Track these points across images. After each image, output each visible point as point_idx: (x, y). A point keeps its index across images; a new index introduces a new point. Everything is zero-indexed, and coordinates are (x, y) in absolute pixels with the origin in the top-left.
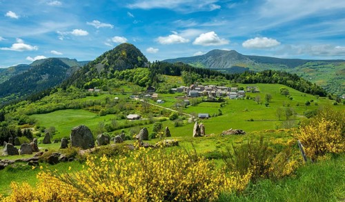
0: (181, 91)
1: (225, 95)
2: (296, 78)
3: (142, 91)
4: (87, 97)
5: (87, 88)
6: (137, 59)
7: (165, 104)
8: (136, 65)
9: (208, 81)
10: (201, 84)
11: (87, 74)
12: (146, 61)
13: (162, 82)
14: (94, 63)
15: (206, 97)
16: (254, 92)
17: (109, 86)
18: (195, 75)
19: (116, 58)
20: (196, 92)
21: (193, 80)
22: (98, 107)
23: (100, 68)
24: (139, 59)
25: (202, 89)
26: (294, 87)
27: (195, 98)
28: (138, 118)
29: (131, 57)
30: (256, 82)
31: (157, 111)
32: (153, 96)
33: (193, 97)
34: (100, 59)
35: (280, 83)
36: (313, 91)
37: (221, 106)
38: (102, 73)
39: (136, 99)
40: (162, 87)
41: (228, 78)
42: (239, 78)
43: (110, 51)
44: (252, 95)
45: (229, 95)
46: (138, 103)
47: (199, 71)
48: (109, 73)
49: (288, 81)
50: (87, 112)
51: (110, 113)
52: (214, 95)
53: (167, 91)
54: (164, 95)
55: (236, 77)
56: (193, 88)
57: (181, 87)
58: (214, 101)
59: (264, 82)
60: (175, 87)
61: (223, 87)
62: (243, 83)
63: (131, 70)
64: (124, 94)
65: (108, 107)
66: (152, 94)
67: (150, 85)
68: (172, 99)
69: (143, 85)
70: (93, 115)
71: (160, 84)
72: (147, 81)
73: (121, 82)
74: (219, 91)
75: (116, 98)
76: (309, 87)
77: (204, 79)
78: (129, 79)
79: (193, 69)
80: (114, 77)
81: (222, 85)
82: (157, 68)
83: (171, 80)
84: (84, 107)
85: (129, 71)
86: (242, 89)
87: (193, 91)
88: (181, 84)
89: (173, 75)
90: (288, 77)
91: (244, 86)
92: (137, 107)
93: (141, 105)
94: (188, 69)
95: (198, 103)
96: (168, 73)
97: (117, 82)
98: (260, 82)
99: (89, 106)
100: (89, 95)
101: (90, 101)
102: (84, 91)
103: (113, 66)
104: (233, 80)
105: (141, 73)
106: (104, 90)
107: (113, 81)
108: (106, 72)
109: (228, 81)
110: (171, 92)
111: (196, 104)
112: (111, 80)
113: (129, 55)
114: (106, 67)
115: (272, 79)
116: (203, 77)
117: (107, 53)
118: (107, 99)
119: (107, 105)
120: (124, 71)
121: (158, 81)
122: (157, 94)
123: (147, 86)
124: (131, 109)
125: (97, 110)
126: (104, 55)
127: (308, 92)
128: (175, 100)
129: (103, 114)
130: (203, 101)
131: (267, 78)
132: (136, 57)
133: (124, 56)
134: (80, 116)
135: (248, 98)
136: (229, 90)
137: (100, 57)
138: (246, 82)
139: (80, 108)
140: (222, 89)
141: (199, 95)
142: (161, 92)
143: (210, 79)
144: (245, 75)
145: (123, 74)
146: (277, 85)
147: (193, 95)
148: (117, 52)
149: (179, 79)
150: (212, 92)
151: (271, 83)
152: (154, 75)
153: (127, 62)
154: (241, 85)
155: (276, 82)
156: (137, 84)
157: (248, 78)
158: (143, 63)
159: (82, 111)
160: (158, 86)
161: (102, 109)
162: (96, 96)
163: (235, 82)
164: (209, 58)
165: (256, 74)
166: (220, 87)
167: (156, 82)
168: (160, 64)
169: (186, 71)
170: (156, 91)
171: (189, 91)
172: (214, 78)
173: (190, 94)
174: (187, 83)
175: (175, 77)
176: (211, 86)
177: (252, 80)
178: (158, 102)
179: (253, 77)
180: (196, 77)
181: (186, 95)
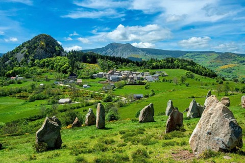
0: (101, 76)
1: (142, 79)
2: (193, 64)
3: (64, 77)
4: (11, 85)
5: (9, 76)
6: (55, 48)
7: (92, 88)
8: (55, 54)
9: (121, 67)
10: (117, 70)
11: (7, 63)
12: (63, 51)
13: (82, 68)
14: (13, 53)
16: (163, 75)
17: (32, 73)
19: (35, 47)
20: (117, 76)
21: (109, 67)
22: (25, 94)
23: (20, 57)
24: (57, 48)
25: (120, 75)
26: (193, 71)
28: (70, 102)
29: (49, 47)
30: (162, 67)
31: (86, 95)
32: (78, 82)
33: (114, 81)
34: (19, 49)
35: (181, 68)
36: (209, 74)
37: (146, 87)
38: (22, 62)
39: (62, 85)
40: (83, 73)
41: (137, 65)
42: (147, 65)
43: (29, 42)
45: (145, 78)
46: (64, 88)
47: (112, 59)
48: (30, 62)
49: (188, 67)
50: (14, 99)
51: (38, 99)
52: (132, 78)
53: (89, 76)
54: (86, 81)
55: (144, 64)
56: (112, 74)
57: (100, 73)
58: (135, 84)
59: (169, 68)
60: (95, 73)
61: (137, 73)
62: (151, 69)
63: (51, 59)
64: (48, 80)
65: (36, 93)
66: (76, 80)
67: (72, 72)
69: (65, 72)
70: (22, 101)
71: (81, 71)
72: (68, 68)
73: (43, 70)
74: (135, 75)
75: (42, 84)
76: (205, 71)
77: (118, 66)
78: (50, 67)
80: (34, 65)
81: (135, 71)
83: (89, 67)
84: (11, 94)
85: (49, 59)
87: (113, 76)
89: (90, 63)
90: (187, 63)
91: (154, 71)
92: (64, 92)
93: (67, 90)
94: (103, 57)
95: (122, 87)
96: (85, 61)
97: (39, 70)
98: (165, 68)
99: (15, 93)
100: (12, 83)
101: (16, 88)
102: (6, 79)
103: (33, 55)
104: (143, 67)
105: (62, 61)
106: (27, 78)
107: (35, 69)
108: (26, 61)
109: (139, 68)
110: (92, 78)
111: (120, 87)
112: (32, 68)
113: (47, 44)
114: (26, 56)
115: (174, 65)
116: (117, 64)
117: (25, 43)
118: (33, 86)
119: (33, 91)
120: (44, 60)
121: (78, 68)
122: (81, 80)
123: (69, 73)
124: (59, 94)
125: (24, 97)
126: (23, 45)
127: (205, 75)
129: (32, 100)
130: (126, 84)
131: (170, 64)
132: (54, 46)
133: (43, 45)
134: (8, 103)
136: (142, 75)
137: (19, 47)
138: (154, 68)
139: (5, 95)
141: (119, 79)
142: (82, 78)
143: (123, 66)
144: (151, 62)
145: (44, 63)
146: (179, 70)
147: (114, 80)
148: (36, 42)
149: (96, 67)
150: (130, 76)
151: (174, 68)
152: (74, 63)
153: (46, 51)
155: (178, 67)
156: (59, 71)
157: (154, 64)
158: (60, 52)
159: (9, 98)
161: (30, 96)
162: (19, 83)
163: (145, 68)
164: (107, 50)
165: (160, 61)
166: (134, 72)
167: (76, 69)
168: (75, 53)
169: (101, 59)
170: (78, 77)
171: (109, 77)
172: (126, 65)
173: (111, 79)
174: (104, 69)
175: (92, 64)
176: (126, 72)
177: (158, 66)
178: (85, 87)
179: (159, 64)
180: (111, 64)
181: (107, 80)
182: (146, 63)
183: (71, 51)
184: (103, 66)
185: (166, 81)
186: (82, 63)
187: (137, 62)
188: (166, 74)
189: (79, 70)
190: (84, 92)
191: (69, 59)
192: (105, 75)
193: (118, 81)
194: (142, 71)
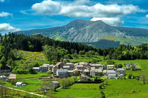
0: (44, 70)
1: (101, 74)
7: (28, 87)
9: (77, 57)
10: (68, 61)
13: (19, 59)
15: (78, 77)
16: (134, 69)
18: (61, 51)
20: (65, 71)
21: (59, 57)
25: (72, 67)
27: (64, 79)
30: (135, 57)
32: (10, 78)
33: (61, 78)
37: (100, 87)
40: (20, 65)
41: (101, 53)
42: (114, 54)
44: (135, 74)
45: (106, 74)
52: (87, 74)
53: (27, 70)
54: (23, 76)
55: (110, 52)
56: (60, 67)
57: (45, 65)
58: (89, 82)
59: (145, 58)
60: (37, 65)
61: (97, 65)
62: (120, 59)
66: (8, 75)
68: (36, 81)
71: (17, 62)
74: (93, 69)
77: (72, 55)
79: (58, 43)
81: (95, 63)
82: (12, 42)
83: (30, 56)
86: (121, 67)
87: (61, 70)
88: (43, 62)
89: (33, 50)
91: (122, 62)
94: (51, 43)
95: (70, 85)
96: (27, 49)
98: (139, 58)
104: (108, 56)
109: (102, 58)
110: (33, 72)
111: (67, 86)
116: (70, 53)
121: (14, 59)
122: (15, 75)
128: (40, 82)
130: (76, 82)
135: (130, 77)
136: (105, 68)
138: (123, 58)
140: (97, 67)
141: (69, 75)
142: (19, 73)
143: (79, 55)
144: (121, 50)
147: (61, 76)
149: (40, 56)
150: (85, 71)
152: (9, 50)
154: (118, 62)
157: (125, 53)
160: (15, 65)
163: (111, 58)
164: (70, 30)
165: (133, 49)
166: (94, 65)
167: (11, 59)
168: (14, 37)
169: (49, 45)
170: (13, 71)
171: (55, 71)
172: (84, 54)
173: (57, 74)
174: (51, 60)
175: (35, 53)
176: (82, 64)
177: (130, 56)
178: (18, 86)
179: (131, 52)
180: (62, 52)
181: (52, 75)
182: (113, 51)
183: (8, 34)
184: (50, 56)
185: (134, 78)
186: (21, 51)
187: (100, 50)
188: (138, 67)
189: (16, 61)
190: (16, 93)
191: (3, 45)
192: (51, 68)
193: (66, 77)
194: (106, 63)
